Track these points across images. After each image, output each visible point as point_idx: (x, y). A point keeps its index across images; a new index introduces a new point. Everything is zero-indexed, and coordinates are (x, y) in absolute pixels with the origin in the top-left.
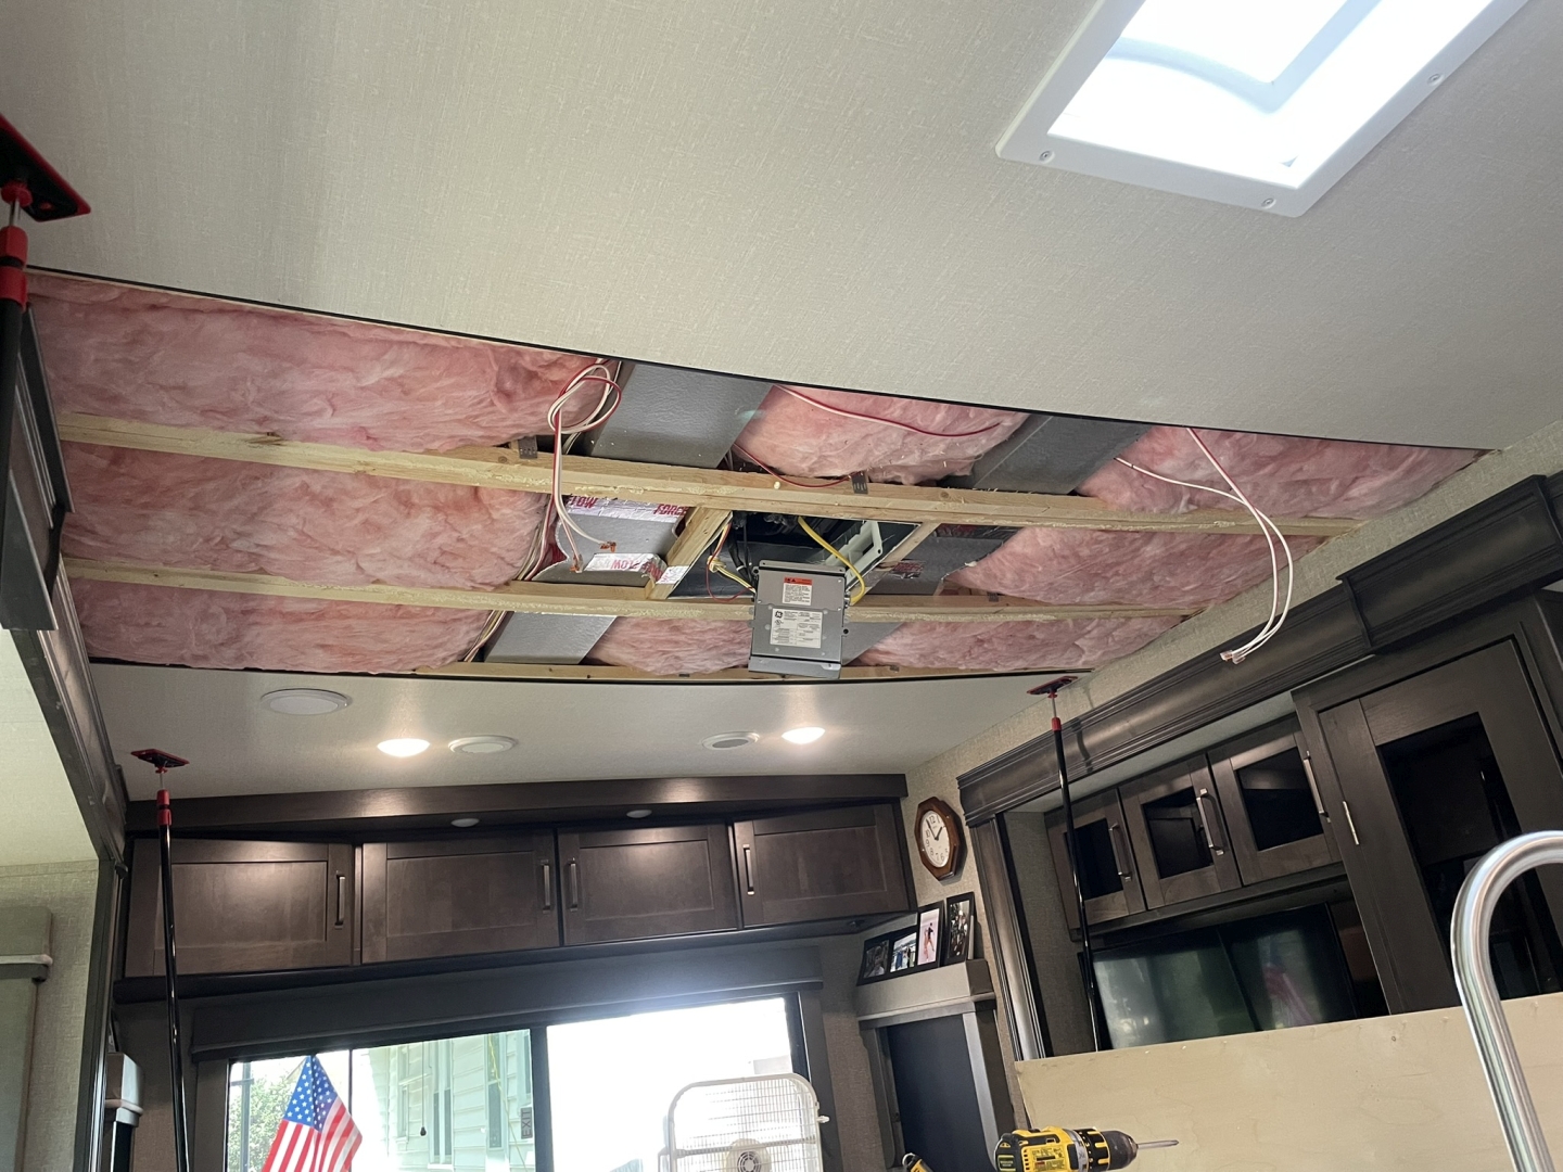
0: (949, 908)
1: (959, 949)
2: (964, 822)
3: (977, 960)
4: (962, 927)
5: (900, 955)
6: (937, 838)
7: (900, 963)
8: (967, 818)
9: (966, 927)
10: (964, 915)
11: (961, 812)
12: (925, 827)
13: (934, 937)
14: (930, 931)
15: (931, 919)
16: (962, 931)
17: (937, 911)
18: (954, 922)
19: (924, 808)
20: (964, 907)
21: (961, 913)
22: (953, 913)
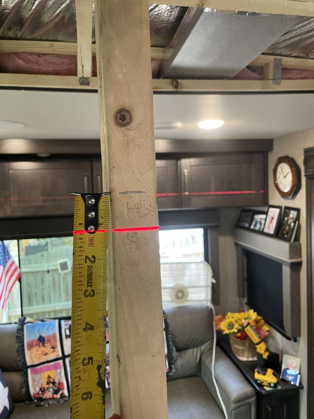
0: (285, 211)
1: (287, 233)
2: (303, 173)
3: (296, 243)
4: (291, 223)
5: (256, 222)
6: (285, 177)
7: (255, 226)
8: (305, 172)
9: (292, 224)
10: (292, 218)
11: (302, 168)
12: (279, 169)
13: (275, 222)
14: (273, 218)
15: (274, 213)
16: (290, 225)
17: (278, 210)
18: (286, 219)
19: (282, 160)
20: (293, 214)
21: (291, 216)
22: (287, 214)
